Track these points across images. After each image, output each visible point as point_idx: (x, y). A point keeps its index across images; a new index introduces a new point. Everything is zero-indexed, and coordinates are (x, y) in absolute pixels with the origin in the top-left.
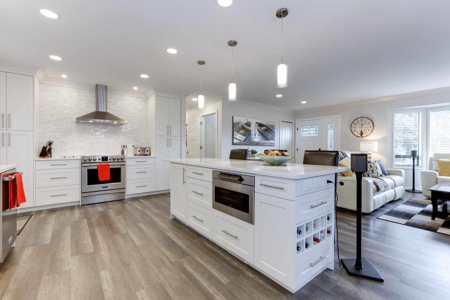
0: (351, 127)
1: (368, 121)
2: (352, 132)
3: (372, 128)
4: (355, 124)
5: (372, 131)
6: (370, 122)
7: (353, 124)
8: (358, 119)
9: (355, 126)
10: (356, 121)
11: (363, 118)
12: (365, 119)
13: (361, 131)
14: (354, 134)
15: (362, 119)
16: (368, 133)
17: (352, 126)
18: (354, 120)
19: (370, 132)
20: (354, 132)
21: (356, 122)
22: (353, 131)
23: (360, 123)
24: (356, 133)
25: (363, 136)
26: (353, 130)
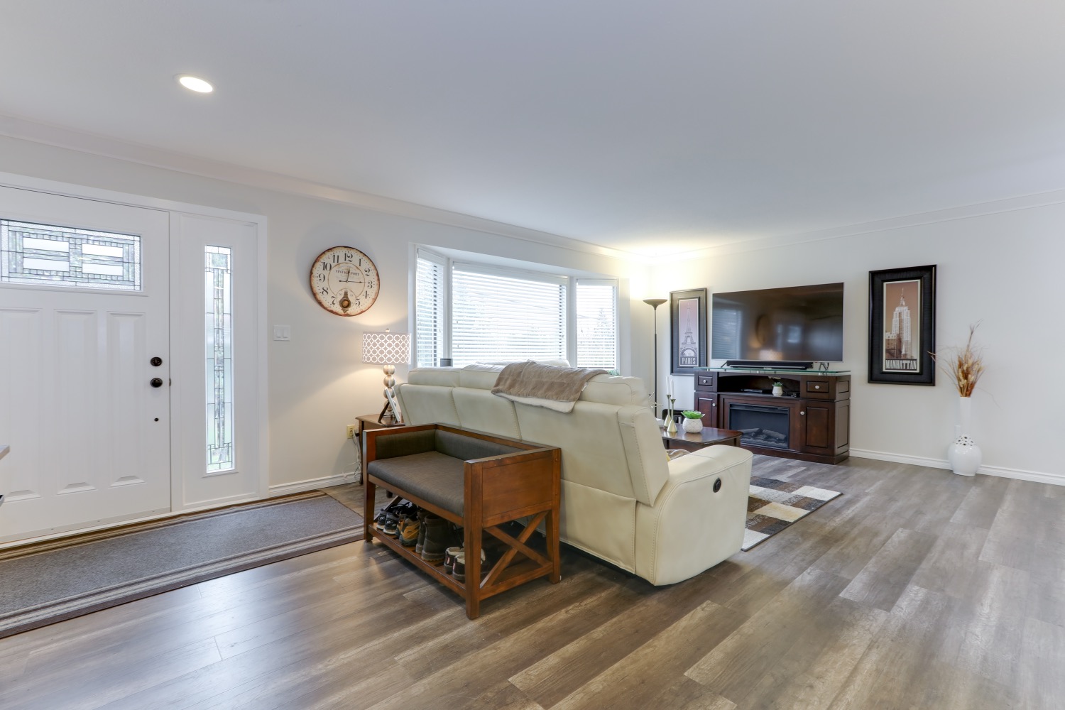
0: (311, 273)
1: (366, 264)
2: (314, 295)
3: (375, 288)
4: (325, 267)
5: (375, 300)
6: (372, 268)
7: (319, 266)
8: (335, 250)
9: (326, 273)
10: (330, 254)
11: (352, 252)
12: (357, 256)
13: (346, 294)
14: (320, 303)
15: (350, 252)
16: (365, 303)
17: (316, 272)
18: (324, 253)
19: (369, 301)
20: (320, 297)
21: (327, 259)
22: (318, 289)
23: (343, 267)
24: (326, 300)
25: (350, 311)
26: (318, 286)
